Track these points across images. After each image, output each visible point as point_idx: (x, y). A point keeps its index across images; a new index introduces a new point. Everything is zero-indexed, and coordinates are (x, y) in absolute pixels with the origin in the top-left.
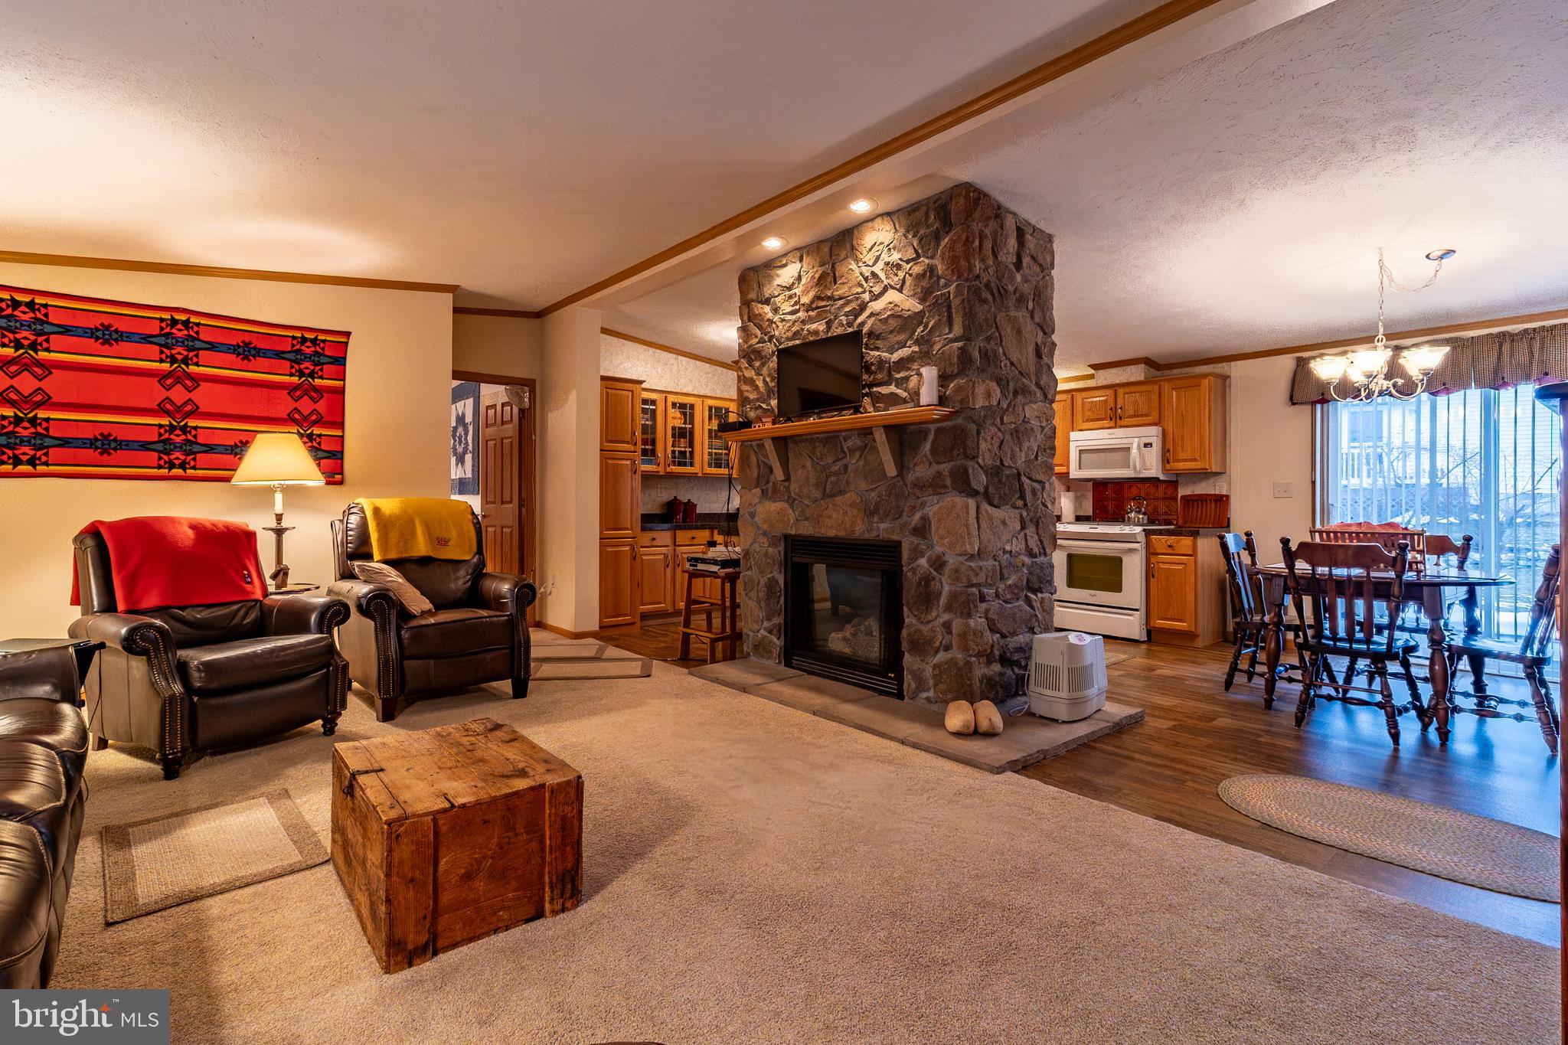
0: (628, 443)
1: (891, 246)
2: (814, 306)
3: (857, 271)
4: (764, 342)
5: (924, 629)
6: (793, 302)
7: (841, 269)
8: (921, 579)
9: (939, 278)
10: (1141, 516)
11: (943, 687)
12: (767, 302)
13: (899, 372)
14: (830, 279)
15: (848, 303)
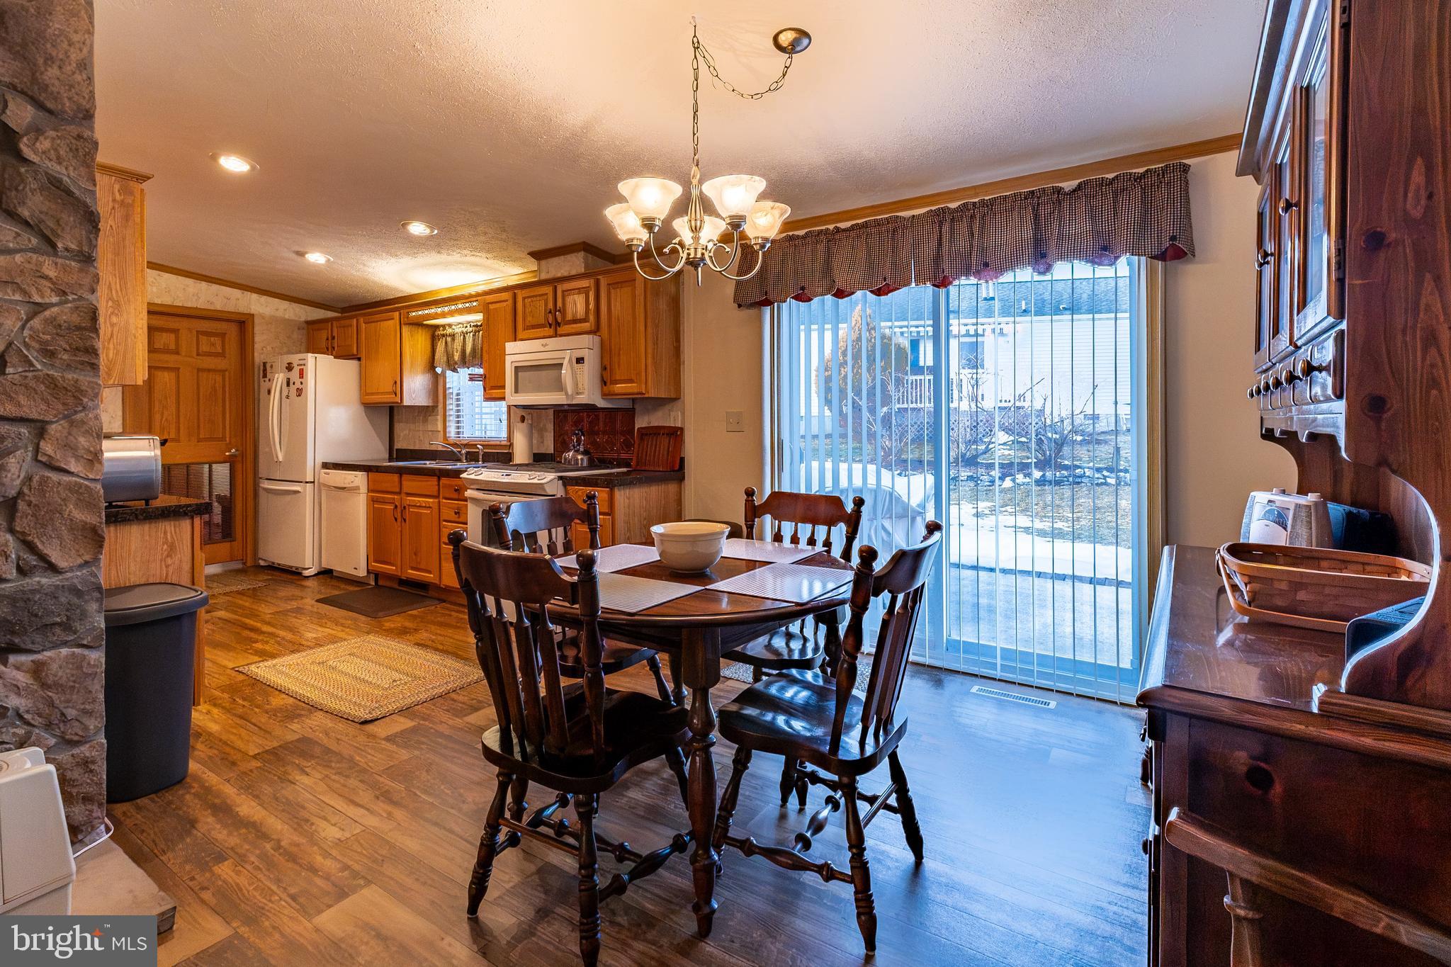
10: (579, 457)
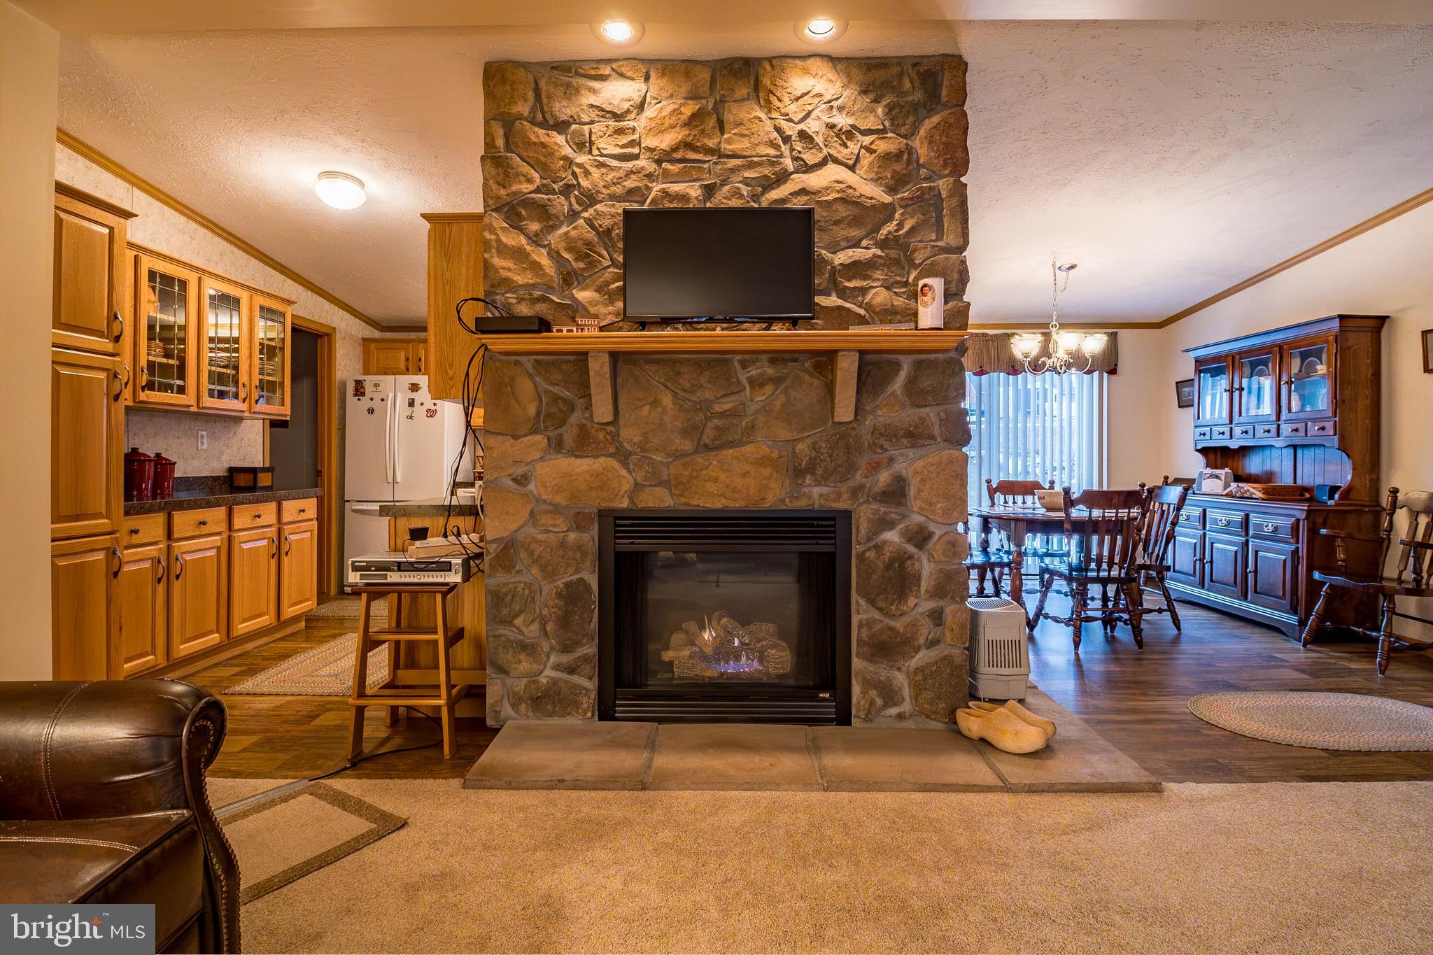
0: (99, 334)
1: (835, 104)
2: (678, 155)
3: (769, 126)
4: (553, 192)
5: (898, 625)
6: (624, 140)
7: (734, 113)
8: (892, 561)
9: (919, 166)
11: (927, 695)
12: (561, 126)
13: (849, 280)
14: (712, 122)
15: (751, 166)
